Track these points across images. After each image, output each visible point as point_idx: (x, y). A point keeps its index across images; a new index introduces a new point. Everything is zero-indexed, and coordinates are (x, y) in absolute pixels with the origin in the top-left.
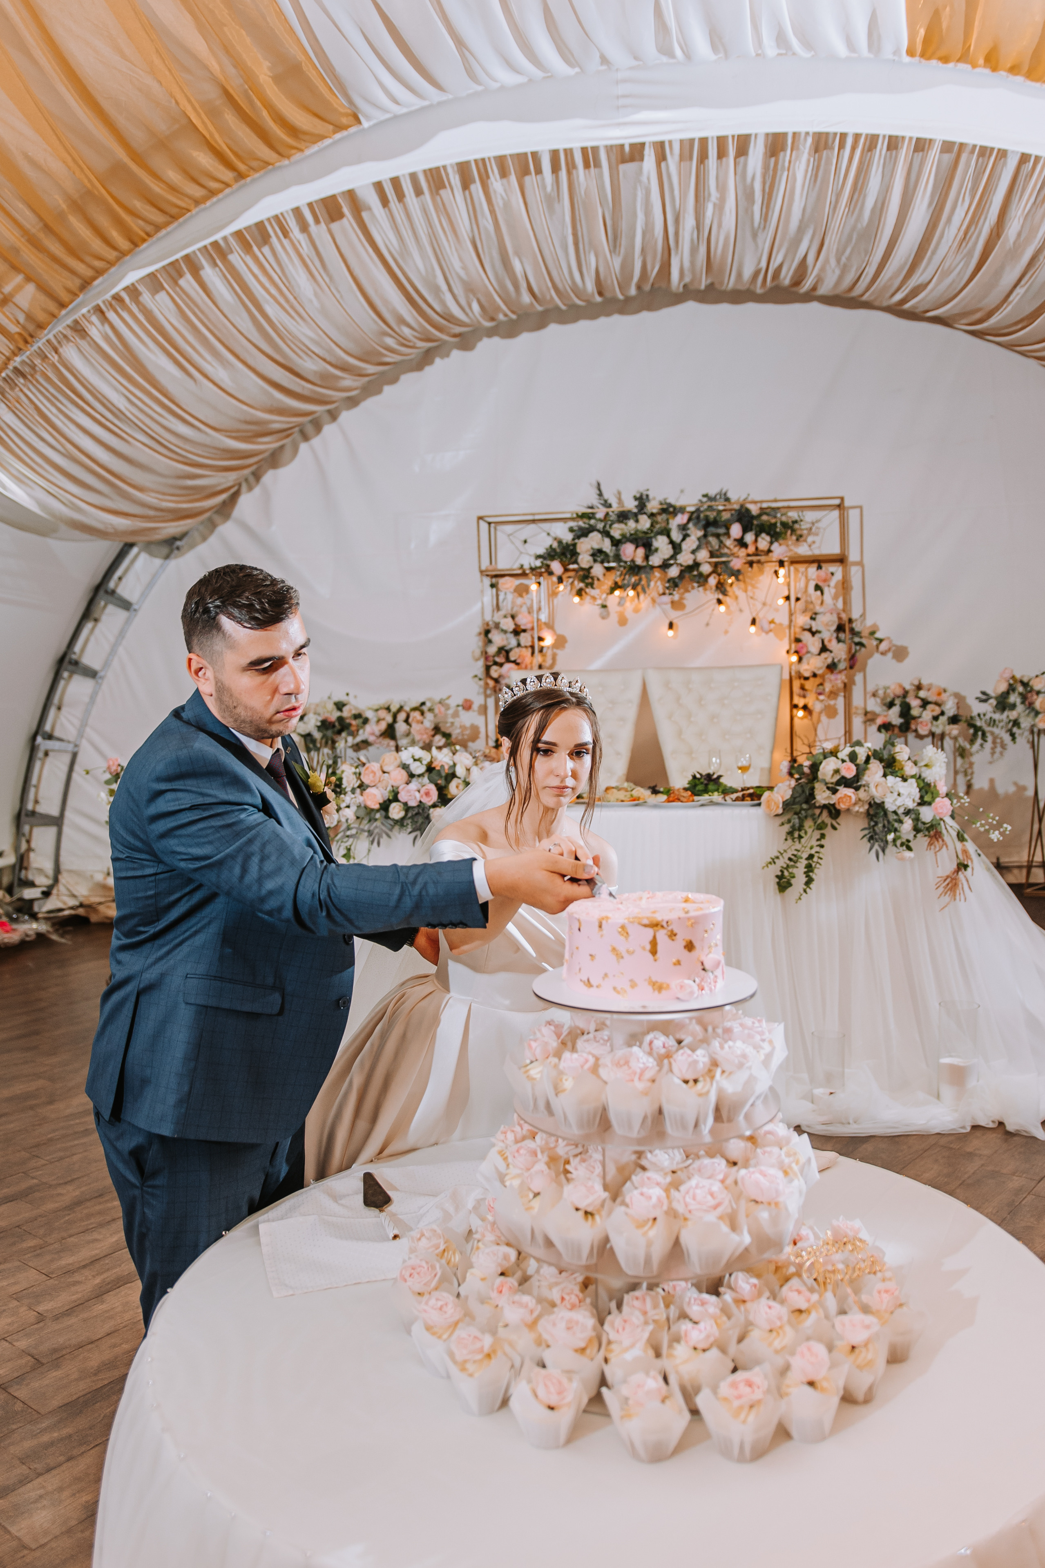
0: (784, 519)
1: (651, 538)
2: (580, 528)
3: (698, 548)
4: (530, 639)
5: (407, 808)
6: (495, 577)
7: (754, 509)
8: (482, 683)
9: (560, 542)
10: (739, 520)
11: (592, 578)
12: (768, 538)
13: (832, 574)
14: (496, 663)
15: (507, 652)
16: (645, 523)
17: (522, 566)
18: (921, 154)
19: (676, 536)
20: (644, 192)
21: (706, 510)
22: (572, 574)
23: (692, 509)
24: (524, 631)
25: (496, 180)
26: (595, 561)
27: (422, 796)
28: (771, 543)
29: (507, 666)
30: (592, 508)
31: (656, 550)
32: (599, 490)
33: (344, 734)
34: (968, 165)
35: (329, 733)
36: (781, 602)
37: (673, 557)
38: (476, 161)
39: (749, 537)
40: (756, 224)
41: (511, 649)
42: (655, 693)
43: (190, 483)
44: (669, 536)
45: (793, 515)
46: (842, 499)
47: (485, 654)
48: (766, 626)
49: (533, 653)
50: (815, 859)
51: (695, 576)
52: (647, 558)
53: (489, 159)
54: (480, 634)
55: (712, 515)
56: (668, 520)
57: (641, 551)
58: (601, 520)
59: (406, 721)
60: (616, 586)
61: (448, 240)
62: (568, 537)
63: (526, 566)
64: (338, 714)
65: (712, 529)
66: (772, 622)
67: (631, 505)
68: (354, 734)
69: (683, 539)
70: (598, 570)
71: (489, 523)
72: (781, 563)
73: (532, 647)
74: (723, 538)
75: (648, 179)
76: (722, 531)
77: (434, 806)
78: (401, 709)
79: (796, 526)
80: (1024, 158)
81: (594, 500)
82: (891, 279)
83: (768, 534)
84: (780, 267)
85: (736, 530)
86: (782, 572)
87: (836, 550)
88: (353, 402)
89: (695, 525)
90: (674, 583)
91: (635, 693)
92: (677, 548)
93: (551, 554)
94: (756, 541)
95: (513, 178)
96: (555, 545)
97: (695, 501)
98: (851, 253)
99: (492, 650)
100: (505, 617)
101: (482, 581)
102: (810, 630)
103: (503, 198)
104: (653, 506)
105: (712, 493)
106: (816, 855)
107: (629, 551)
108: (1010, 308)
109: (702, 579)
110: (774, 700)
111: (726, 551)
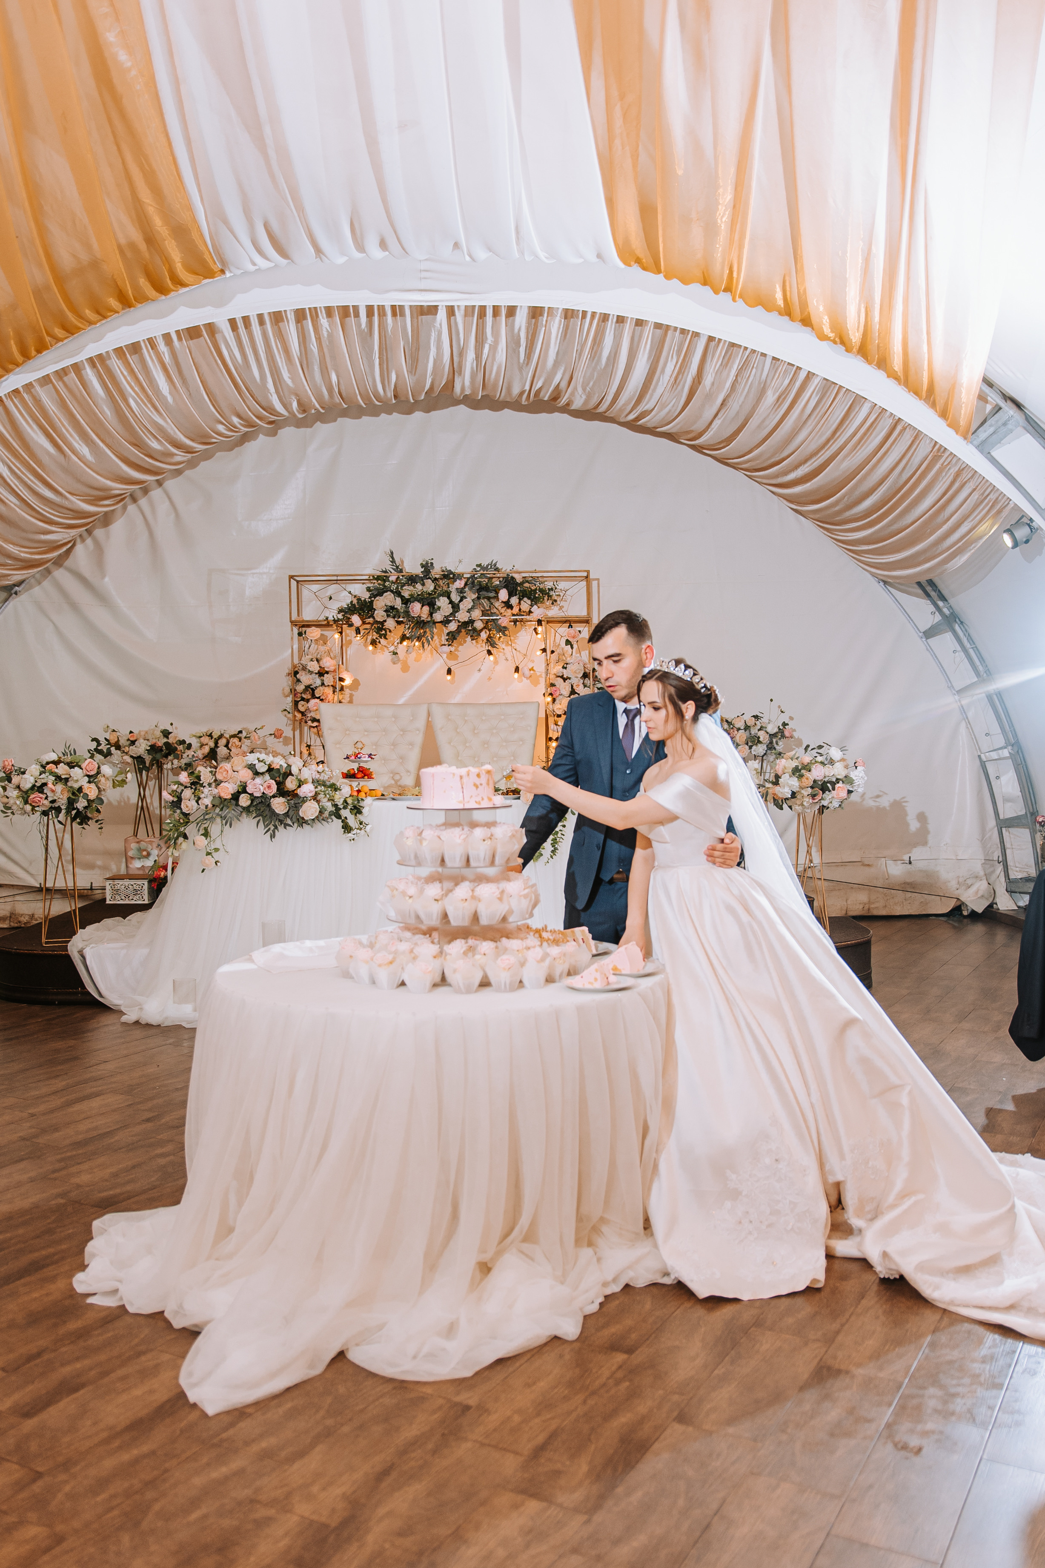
0: (542, 586)
1: (435, 598)
2: (376, 589)
3: (473, 608)
4: (332, 680)
5: (253, 798)
6: (302, 626)
7: (518, 578)
8: (290, 716)
9: (359, 599)
10: (506, 587)
11: (385, 630)
12: (529, 602)
13: (580, 631)
14: (303, 699)
15: (313, 690)
16: (430, 586)
17: (327, 618)
18: (640, 328)
19: (455, 598)
20: (437, 333)
21: (480, 577)
22: (368, 626)
23: (468, 576)
24: (327, 673)
25: (323, 318)
26: (388, 616)
27: (265, 789)
28: (532, 606)
29: (313, 702)
30: (386, 572)
31: (439, 608)
32: (392, 557)
33: (170, 758)
34: (673, 340)
35: (158, 756)
36: (539, 653)
37: (453, 614)
38: (310, 309)
39: (514, 600)
40: (521, 361)
41: (316, 687)
42: (439, 721)
43: (43, 537)
44: (449, 597)
45: (549, 585)
46: (588, 572)
47: (293, 691)
48: (527, 673)
49: (334, 692)
50: (559, 835)
51: (470, 630)
52: (431, 614)
53: (320, 307)
54: (289, 674)
55: (485, 581)
56: (448, 584)
57: (426, 609)
58: (392, 582)
59: (227, 746)
60: (403, 638)
61: (281, 358)
62: (366, 596)
63: (331, 618)
64: (165, 740)
65: (483, 593)
66: (532, 669)
67: (418, 571)
68: (177, 757)
69: (461, 601)
70: (390, 623)
71: (298, 582)
72: (540, 622)
73: (334, 687)
74: (492, 601)
75: (441, 325)
76: (492, 594)
77: (274, 796)
78: (221, 736)
79: (551, 593)
80: (711, 339)
81: (389, 567)
82: (624, 405)
83: (529, 598)
84: (540, 389)
85: (503, 594)
86: (540, 629)
87: (583, 613)
88: (179, 472)
89: (471, 589)
90: (452, 637)
91: (421, 723)
92: (456, 607)
93: (350, 610)
94: (520, 603)
95: (337, 319)
96: (355, 602)
97: (470, 570)
98: (593, 385)
99: (300, 688)
100: (312, 660)
101: (292, 630)
102: (562, 677)
103: (328, 331)
104: (436, 572)
105: (485, 563)
106: (560, 832)
107: (416, 609)
108: (712, 432)
109: (475, 634)
110: (533, 730)
111: (495, 610)
